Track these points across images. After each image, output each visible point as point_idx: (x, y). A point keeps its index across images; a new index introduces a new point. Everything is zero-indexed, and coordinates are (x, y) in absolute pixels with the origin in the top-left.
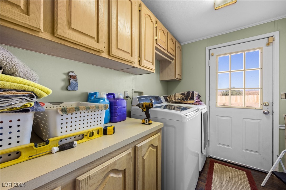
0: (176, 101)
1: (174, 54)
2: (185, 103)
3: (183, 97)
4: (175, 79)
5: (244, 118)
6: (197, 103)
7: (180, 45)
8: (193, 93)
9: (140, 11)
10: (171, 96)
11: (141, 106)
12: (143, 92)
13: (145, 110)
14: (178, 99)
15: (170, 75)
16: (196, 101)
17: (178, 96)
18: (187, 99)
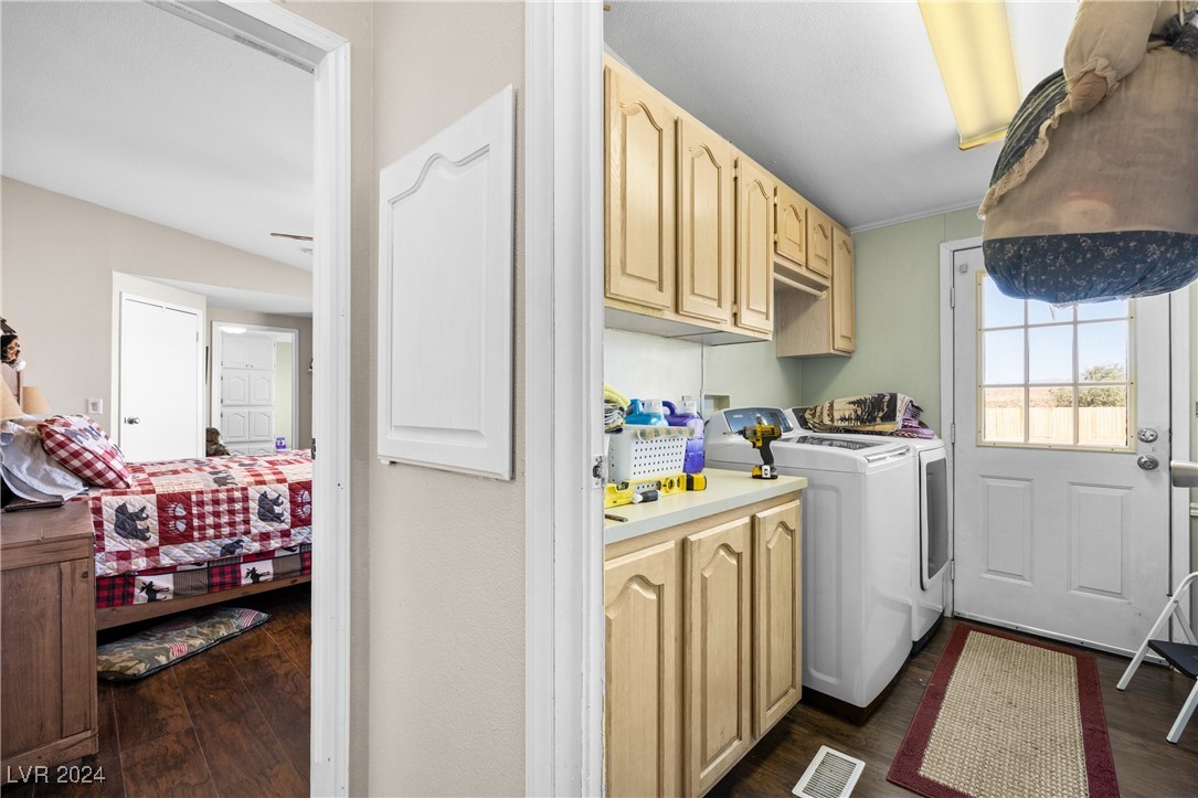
0: (836, 424)
1: (828, 272)
2: (868, 433)
3: (859, 413)
4: (832, 351)
5: (1073, 484)
6: (907, 432)
7: (848, 234)
8: (893, 398)
9: (736, 178)
10: (818, 409)
11: (748, 433)
12: (728, 397)
13: (760, 444)
14: (843, 419)
15: (812, 339)
16: (904, 426)
17: (843, 408)
18: (872, 420)
